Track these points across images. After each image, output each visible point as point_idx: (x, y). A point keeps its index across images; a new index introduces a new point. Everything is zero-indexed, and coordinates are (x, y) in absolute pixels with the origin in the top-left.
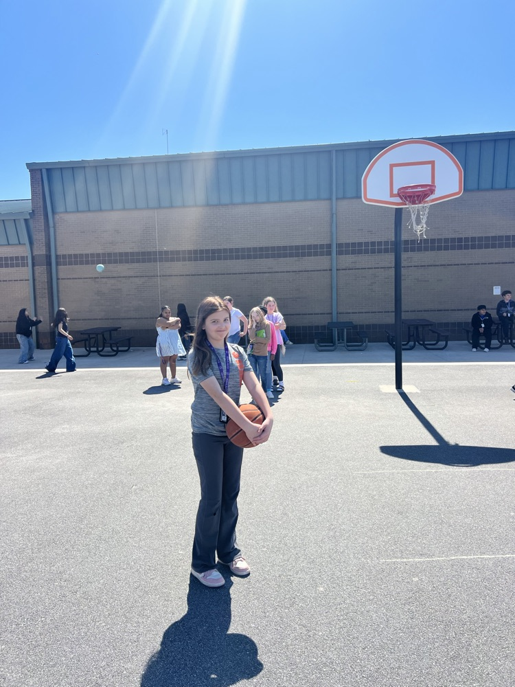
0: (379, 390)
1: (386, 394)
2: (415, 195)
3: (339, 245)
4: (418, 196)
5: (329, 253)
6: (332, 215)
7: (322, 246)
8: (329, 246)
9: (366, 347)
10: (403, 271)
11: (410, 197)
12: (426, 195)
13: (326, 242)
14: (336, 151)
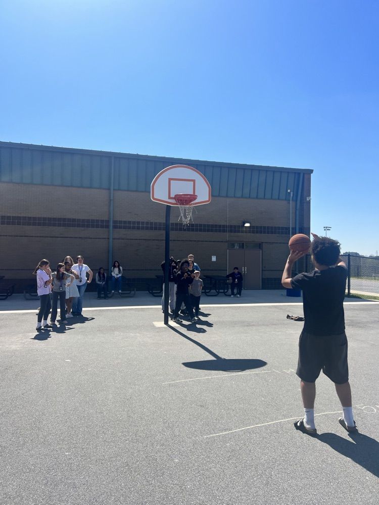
0: (154, 326)
1: (159, 328)
2: (184, 200)
3: (115, 222)
4: (186, 201)
5: (108, 227)
6: (110, 200)
7: (102, 221)
8: (108, 221)
9: (135, 294)
10: (171, 244)
11: (181, 200)
12: (191, 201)
13: (106, 218)
14: (114, 157)
